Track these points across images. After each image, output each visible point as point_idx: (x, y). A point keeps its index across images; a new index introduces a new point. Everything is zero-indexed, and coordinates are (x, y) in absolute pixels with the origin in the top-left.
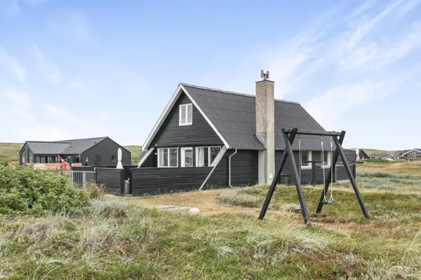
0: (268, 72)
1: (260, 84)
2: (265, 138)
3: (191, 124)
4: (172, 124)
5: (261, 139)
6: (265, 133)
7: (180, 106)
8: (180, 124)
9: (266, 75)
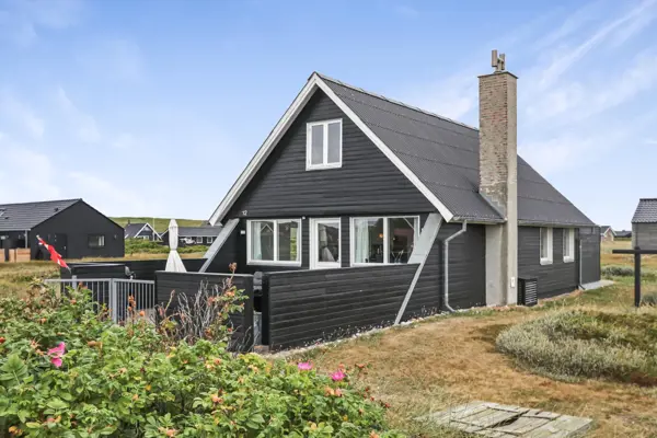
0: (503, 56)
1: (488, 80)
2: (504, 200)
3: (339, 165)
4: (283, 167)
5: (495, 202)
6: (504, 188)
7: (309, 126)
8: (310, 166)
9: (499, 63)
